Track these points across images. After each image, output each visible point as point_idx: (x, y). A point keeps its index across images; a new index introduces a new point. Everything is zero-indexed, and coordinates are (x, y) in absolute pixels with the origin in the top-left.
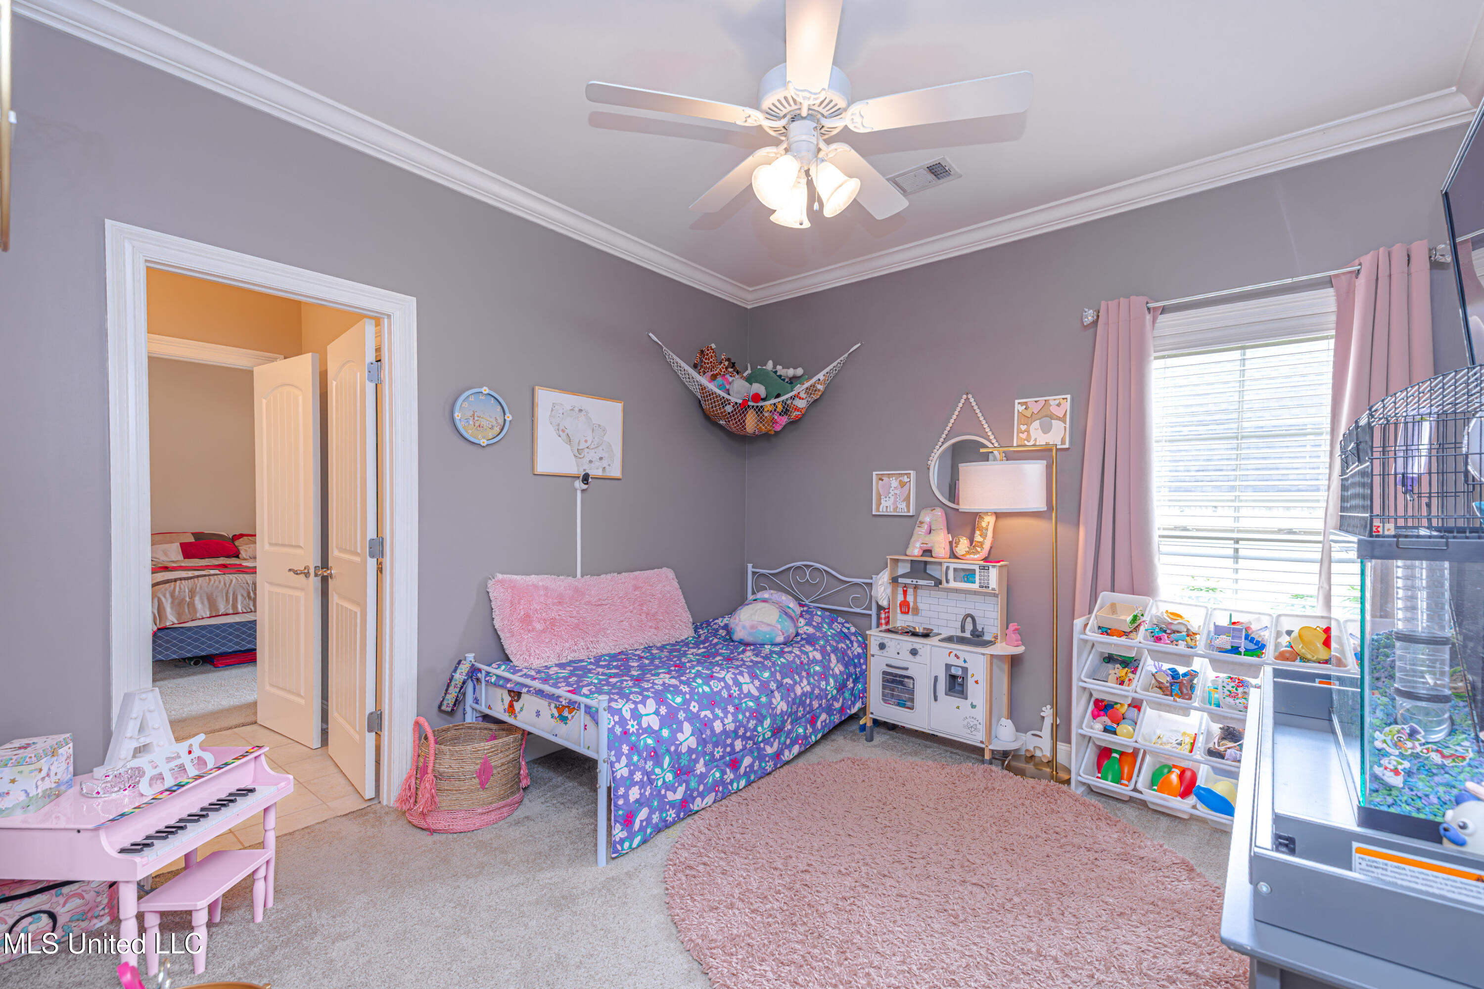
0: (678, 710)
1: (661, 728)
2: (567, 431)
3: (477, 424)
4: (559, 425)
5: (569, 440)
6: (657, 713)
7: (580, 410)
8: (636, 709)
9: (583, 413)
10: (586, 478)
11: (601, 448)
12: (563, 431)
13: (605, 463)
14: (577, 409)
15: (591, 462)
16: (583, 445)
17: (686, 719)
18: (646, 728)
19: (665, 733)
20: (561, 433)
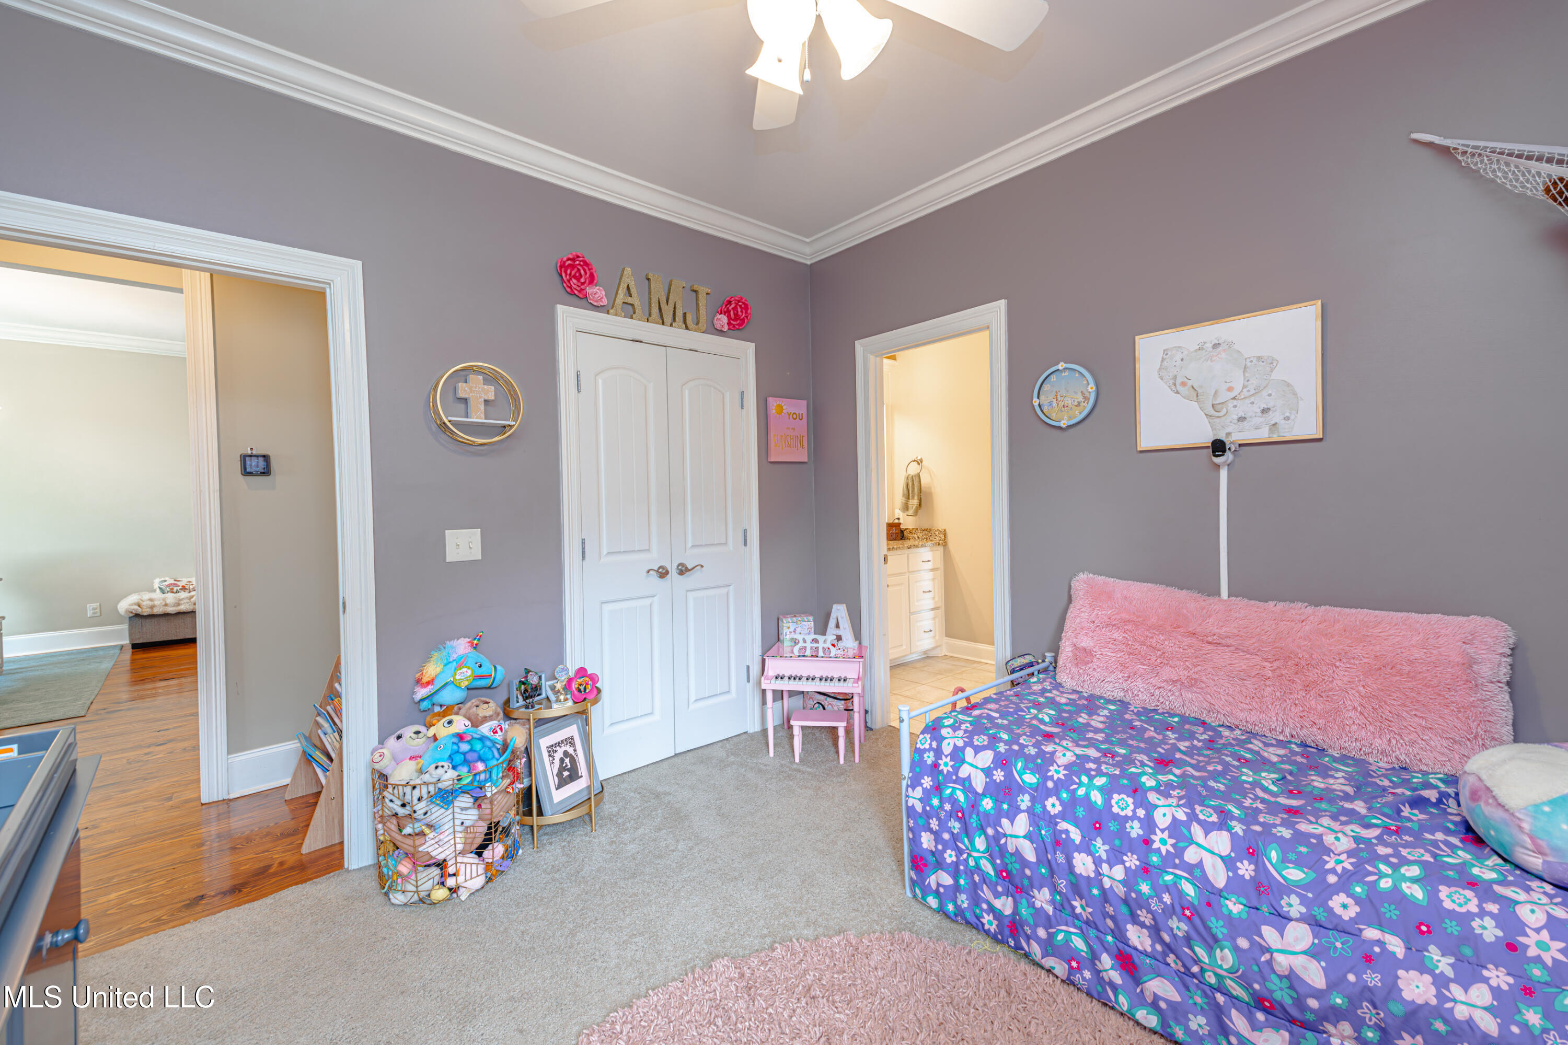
0: (1022, 790)
1: (984, 794)
2: (1190, 383)
3: (1061, 404)
4: (1175, 377)
5: (1196, 395)
6: (988, 772)
7: (1216, 346)
8: (963, 749)
9: (1224, 346)
10: (1218, 447)
11: (1264, 393)
12: (1183, 384)
13: (1275, 417)
14: (1209, 345)
15: (1241, 419)
16: (1224, 396)
17: (1030, 811)
18: (964, 780)
19: (987, 804)
20: (1179, 388)
